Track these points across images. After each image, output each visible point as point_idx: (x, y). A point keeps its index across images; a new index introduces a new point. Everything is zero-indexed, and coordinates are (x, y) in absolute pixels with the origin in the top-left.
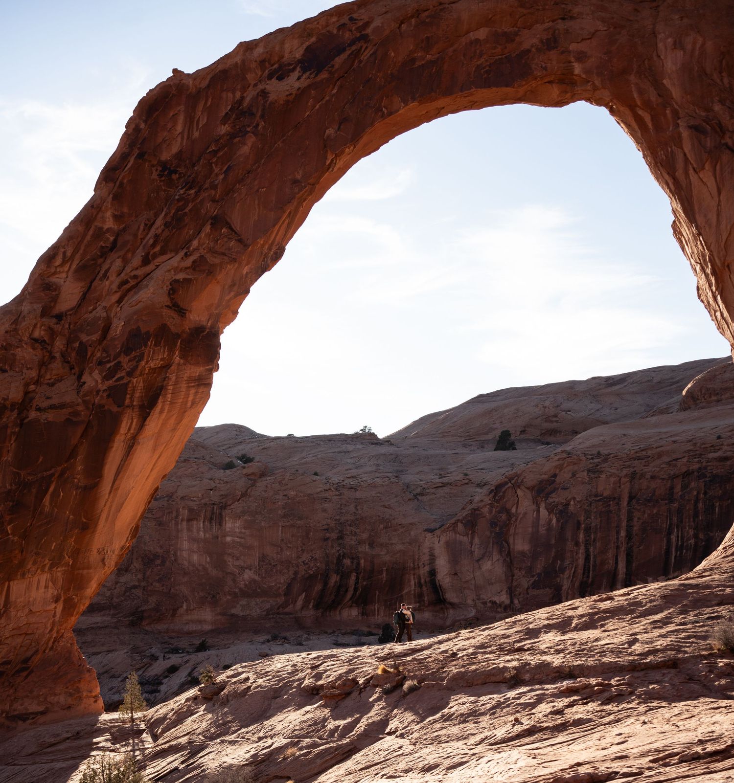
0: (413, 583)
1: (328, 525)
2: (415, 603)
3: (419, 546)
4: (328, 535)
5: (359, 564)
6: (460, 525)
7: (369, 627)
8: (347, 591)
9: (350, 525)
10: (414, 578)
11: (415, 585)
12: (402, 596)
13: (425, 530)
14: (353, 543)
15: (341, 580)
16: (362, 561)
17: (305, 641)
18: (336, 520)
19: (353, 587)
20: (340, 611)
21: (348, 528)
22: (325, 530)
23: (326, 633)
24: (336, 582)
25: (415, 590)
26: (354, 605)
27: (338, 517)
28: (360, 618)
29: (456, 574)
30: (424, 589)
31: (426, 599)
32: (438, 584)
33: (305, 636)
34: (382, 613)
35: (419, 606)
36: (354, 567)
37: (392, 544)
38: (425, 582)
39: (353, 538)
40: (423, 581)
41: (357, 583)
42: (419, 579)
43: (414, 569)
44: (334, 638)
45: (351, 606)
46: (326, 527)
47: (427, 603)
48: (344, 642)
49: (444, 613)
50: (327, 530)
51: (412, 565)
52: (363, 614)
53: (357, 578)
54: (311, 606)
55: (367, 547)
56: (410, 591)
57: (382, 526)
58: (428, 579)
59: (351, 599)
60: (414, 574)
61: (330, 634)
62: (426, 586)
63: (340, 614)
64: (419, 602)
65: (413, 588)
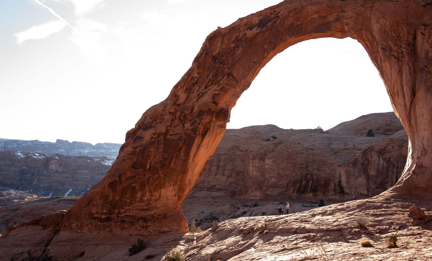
0: (332, 185)
1: (303, 162)
2: (333, 192)
3: (335, 172)
4: (302, 166)
5: (313, 177)
6: (350, 164)
7: (316, 200)
8: (308, 187)
9: (310, 163)
10: (333, 183)
11: (333, 186)
12: (328, 190)
13: (338, 166)
14: (311, 169)
15: (306, 183)
16: (314, 176)
17: (292, 204)
18: (305, 161)
19: (311, 186)
20: (306, 194)
21: (310, 164)
22: (301, 164)
23: (300, 202)
24: (305, 183)
25: (333, 188)
26: (311, 192)
27: (306, 160)
28: (313, 197)
29: (348, 182)
30: (337, 187)
31: (337, 191)
32: (342, 186)
33: (292, 203)
34: (321, 196)
35: (335, 193)
36: (311, 178)
37: (325, 170)
38: (337, 185)
39: (312, 168)
40: (336, 184)
41: (312, 184)
42: (335, 183)
43: (333, 180)
44: (303, 204)
45: (310, 193)
46: (302, 163)
47: (337, 192)
48: (306, 205)
49: (344, 196)
50: (302, 164)
51: (332, 178)
52: (314, 196)
53: (312, 182)
54: (295, 192)
55: (316, 171)
56: (332, 188)
57: (322, 164)
58: (338, 184)
59: (310, 190)
60: (333, 182)
61: (302, 202)
62: (337, 186)
63: (306, 195)
64: (335, 192)
65: (333, 187)
